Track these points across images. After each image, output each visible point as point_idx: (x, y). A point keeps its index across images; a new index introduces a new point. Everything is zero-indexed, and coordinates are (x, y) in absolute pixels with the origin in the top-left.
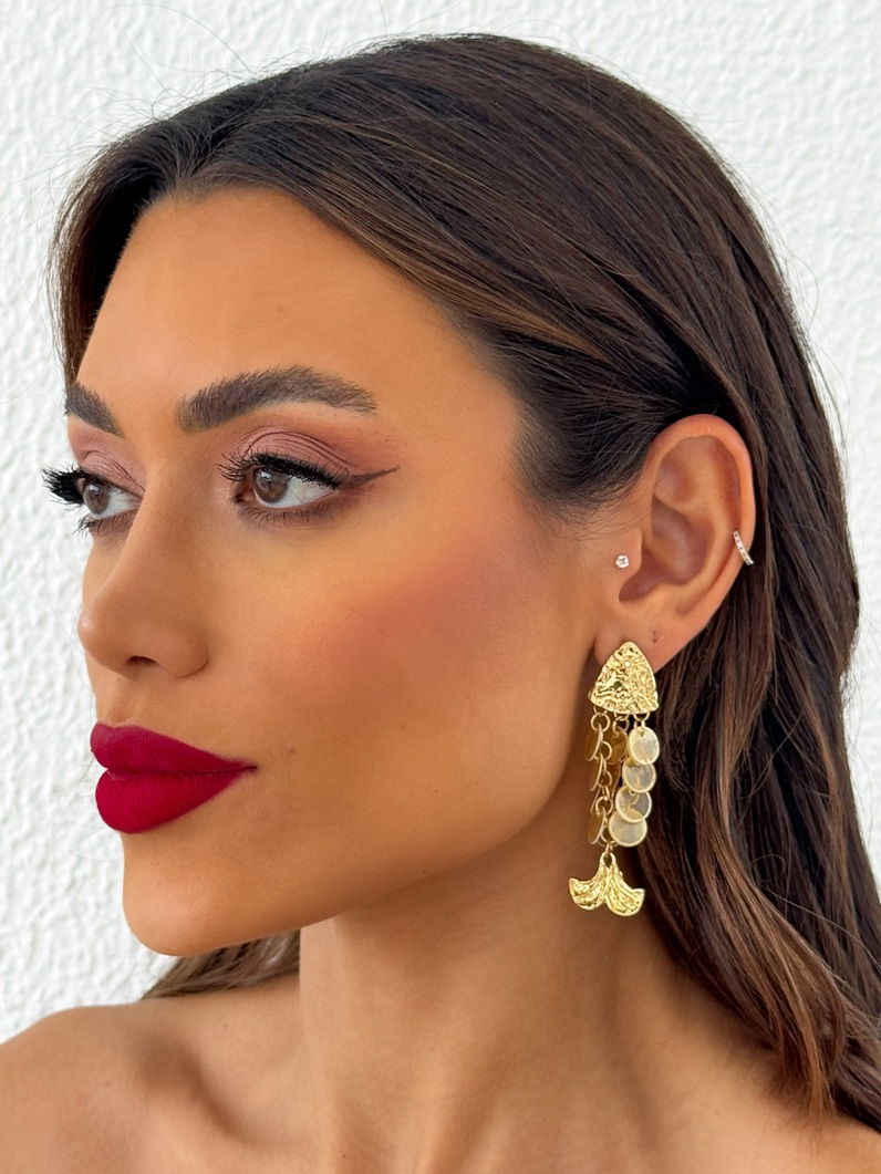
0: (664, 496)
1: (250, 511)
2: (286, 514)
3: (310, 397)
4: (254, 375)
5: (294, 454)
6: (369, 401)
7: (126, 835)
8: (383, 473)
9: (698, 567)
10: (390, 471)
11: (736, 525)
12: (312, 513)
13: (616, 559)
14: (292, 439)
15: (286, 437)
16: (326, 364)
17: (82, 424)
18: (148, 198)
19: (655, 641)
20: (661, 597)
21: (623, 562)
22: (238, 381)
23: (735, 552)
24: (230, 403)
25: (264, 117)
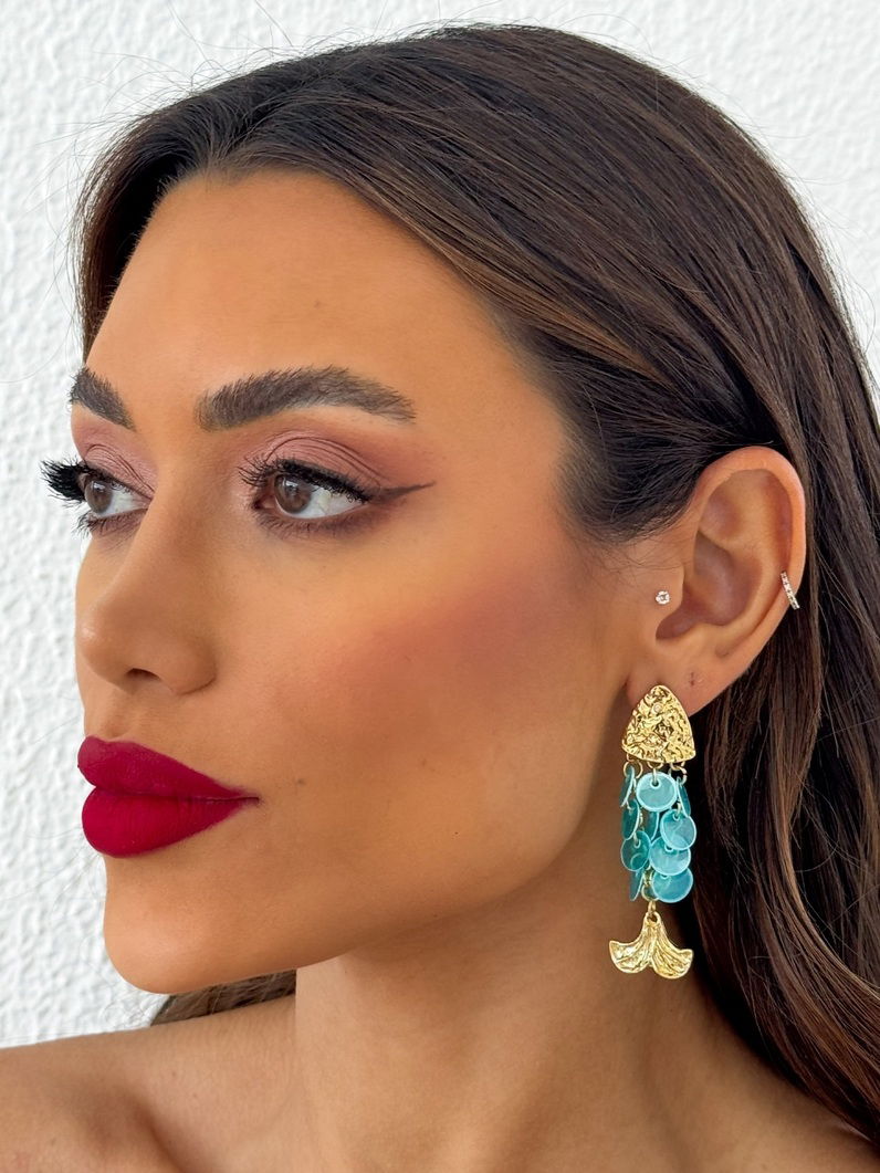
0: (710, 532)
1: (271, 520)
2: (310, 525)
3: (345, 401)
4: (286, 374)
5: (321, 463)
6: (408, 409)
7: (112, 858)
8: (418, 487)
9: (740, 609)
10: (424, 487)
11: (784, 565)
12: (337, 526)
13: (656, 595)
14: (320, 445)
15: (313, 443)
16: (363, 366)
17: (89, 415)
18: (174, 174)
19: (692, 683)
20: (698, 637)
21: (663, 599)
22: (267, 379)
23: (781, 595)
24: (257, 402)
25: (307, 97)
